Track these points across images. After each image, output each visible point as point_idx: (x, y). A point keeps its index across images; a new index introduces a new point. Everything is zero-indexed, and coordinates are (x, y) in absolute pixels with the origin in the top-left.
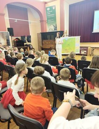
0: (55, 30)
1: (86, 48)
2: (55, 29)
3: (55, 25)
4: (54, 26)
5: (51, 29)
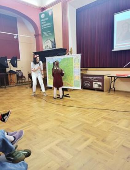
1: (101, 78)
2: (53, 46)
4: (51, 41)
5: (47, 46)
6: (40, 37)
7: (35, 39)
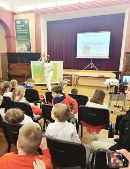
1: (70, 77)
2: (29, 50)
3: (28, 44)
5: (22, 48)
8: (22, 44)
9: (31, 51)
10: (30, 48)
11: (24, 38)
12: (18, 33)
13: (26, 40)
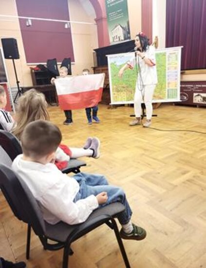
0: (125, 39)
2: (126, 37)
3: (125, 25)
4: (123, 28)
5: (117, 36)
6: (104, 23)
7: (96, 26)
8: (116, 27)
9: (129, 38)
10: (129, 33)
11: (119, 13)
12: (108, 6)
13: (123, 16)
